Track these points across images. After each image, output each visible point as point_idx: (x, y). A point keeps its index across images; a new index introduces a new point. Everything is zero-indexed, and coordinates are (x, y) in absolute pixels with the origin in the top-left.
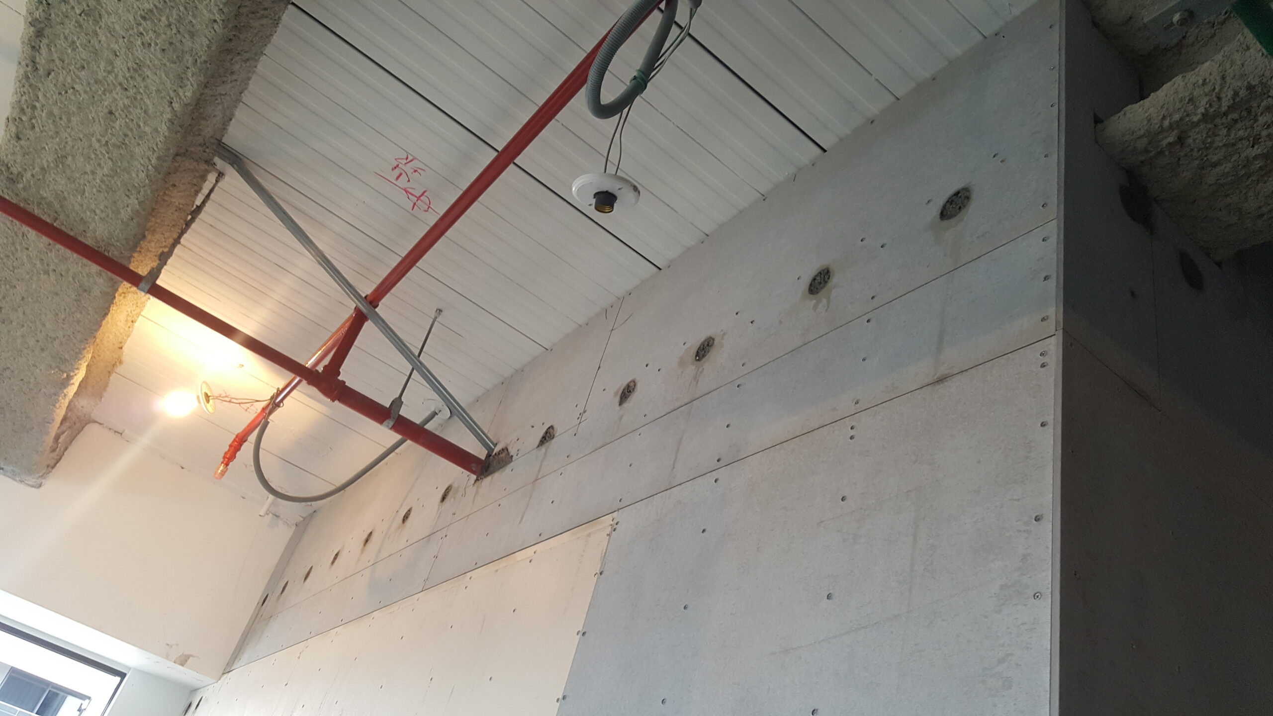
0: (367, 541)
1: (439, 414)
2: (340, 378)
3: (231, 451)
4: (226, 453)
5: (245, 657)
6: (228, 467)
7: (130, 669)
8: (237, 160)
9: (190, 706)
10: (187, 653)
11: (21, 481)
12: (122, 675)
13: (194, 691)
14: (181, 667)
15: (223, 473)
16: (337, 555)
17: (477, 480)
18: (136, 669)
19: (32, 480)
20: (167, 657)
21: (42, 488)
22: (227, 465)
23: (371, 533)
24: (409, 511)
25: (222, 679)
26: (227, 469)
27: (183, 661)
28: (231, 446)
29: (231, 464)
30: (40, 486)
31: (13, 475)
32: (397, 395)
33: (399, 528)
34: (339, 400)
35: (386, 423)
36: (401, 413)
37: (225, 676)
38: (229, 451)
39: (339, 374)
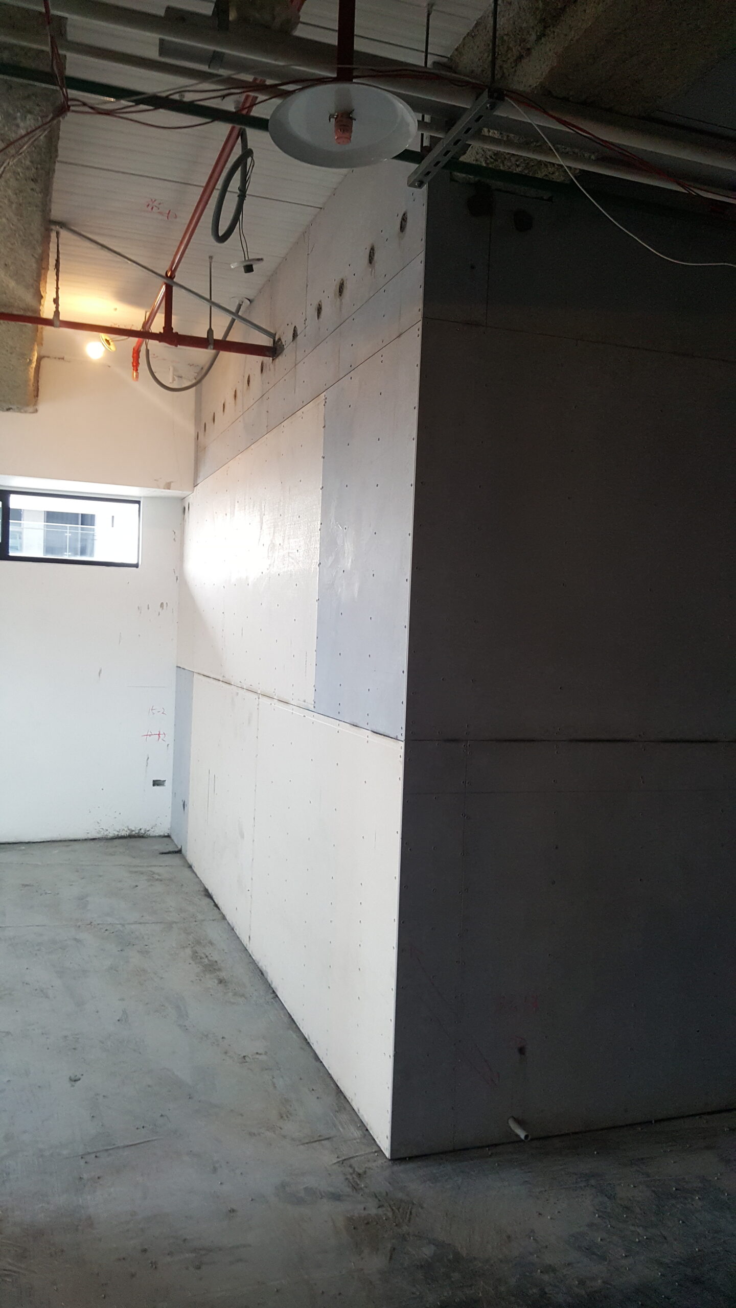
0: (235, 396)
1: (243, 304)
2: (174, 331)
3: (135, 360)
4: (133, 363)
5: (202, 474)
6: (138, 371)
7: (141, 497)
8: (62, 225)
9: (184, 508)
10: (168, 481)
11: (26, 412)
12: (139, 502)
13: (183, 499)
14: (169, 490)
15: (137, 376)
16: (224, 405)
17: (273, 360)
18: (145, 497)
19: (31, 409)
20: (159, 487)
21: (39, 412)
22: (137, 370)
23: (236, 391)
24: (249, 377)
25: (195, 490)
26: (138, 373)
27: (168, 486)
28: (133, 357)
29: (139, 368)
30: (36, 411)
31: (19, 410)
32: (209, 327)
33: (248, 389)
34: (180, 345)
35: (209, 347)
36: (214, 338)
37: (196, 488)
38: (134, 360)
39: (172, 329)
